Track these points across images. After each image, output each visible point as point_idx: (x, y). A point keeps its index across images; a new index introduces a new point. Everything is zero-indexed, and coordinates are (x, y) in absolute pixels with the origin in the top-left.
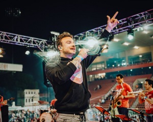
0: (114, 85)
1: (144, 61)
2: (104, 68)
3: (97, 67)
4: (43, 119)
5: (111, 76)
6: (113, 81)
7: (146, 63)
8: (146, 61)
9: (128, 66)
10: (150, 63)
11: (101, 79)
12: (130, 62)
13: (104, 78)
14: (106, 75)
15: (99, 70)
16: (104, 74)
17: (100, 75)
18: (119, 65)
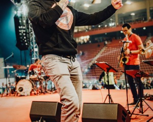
0: (100, 50)
1: (137, 20)
2: (88, 30)
3: (78, 29)
4: (20, 88)
5: (96, 39)
6: (99, 46)
7: (141, 22)
8: (140, 20)
9: (117, 26)
10: (145, 22)
11: (84, 43)
12: (120, 21)
13: (88, 42)
14: (89, 39)
15: (81, 32)
16: (88, 37)
17: (82, 38)
18: (106, 26)
